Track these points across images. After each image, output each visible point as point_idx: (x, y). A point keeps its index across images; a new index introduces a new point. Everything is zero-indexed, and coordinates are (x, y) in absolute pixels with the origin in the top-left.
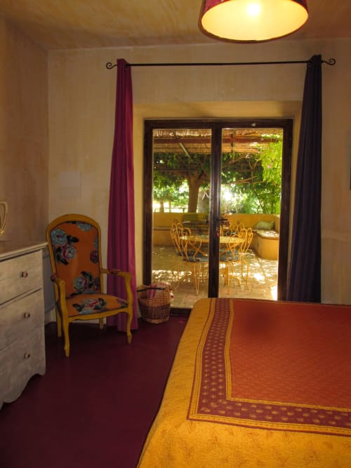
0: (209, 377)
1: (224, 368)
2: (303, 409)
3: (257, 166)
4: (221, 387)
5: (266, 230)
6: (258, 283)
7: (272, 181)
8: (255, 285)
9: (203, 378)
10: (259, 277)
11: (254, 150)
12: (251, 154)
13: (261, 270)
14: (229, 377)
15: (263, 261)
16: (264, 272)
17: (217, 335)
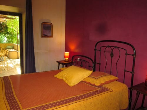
0: (12, 106)
1: (16, 101)
2: (45, 105)
3: (5, 27)
4: (18, 108)
5: (10, 49)
6: (11, 68)
7: (11, 32)
8: (11, 69)
9: (10, 107)
10: (11, 65)
11: (4, 21)
12: (3, 22)
13: (11, 63)
14: (19, 103)
15: (11, 60)
16: (12, 63)
17: (9, 90)
